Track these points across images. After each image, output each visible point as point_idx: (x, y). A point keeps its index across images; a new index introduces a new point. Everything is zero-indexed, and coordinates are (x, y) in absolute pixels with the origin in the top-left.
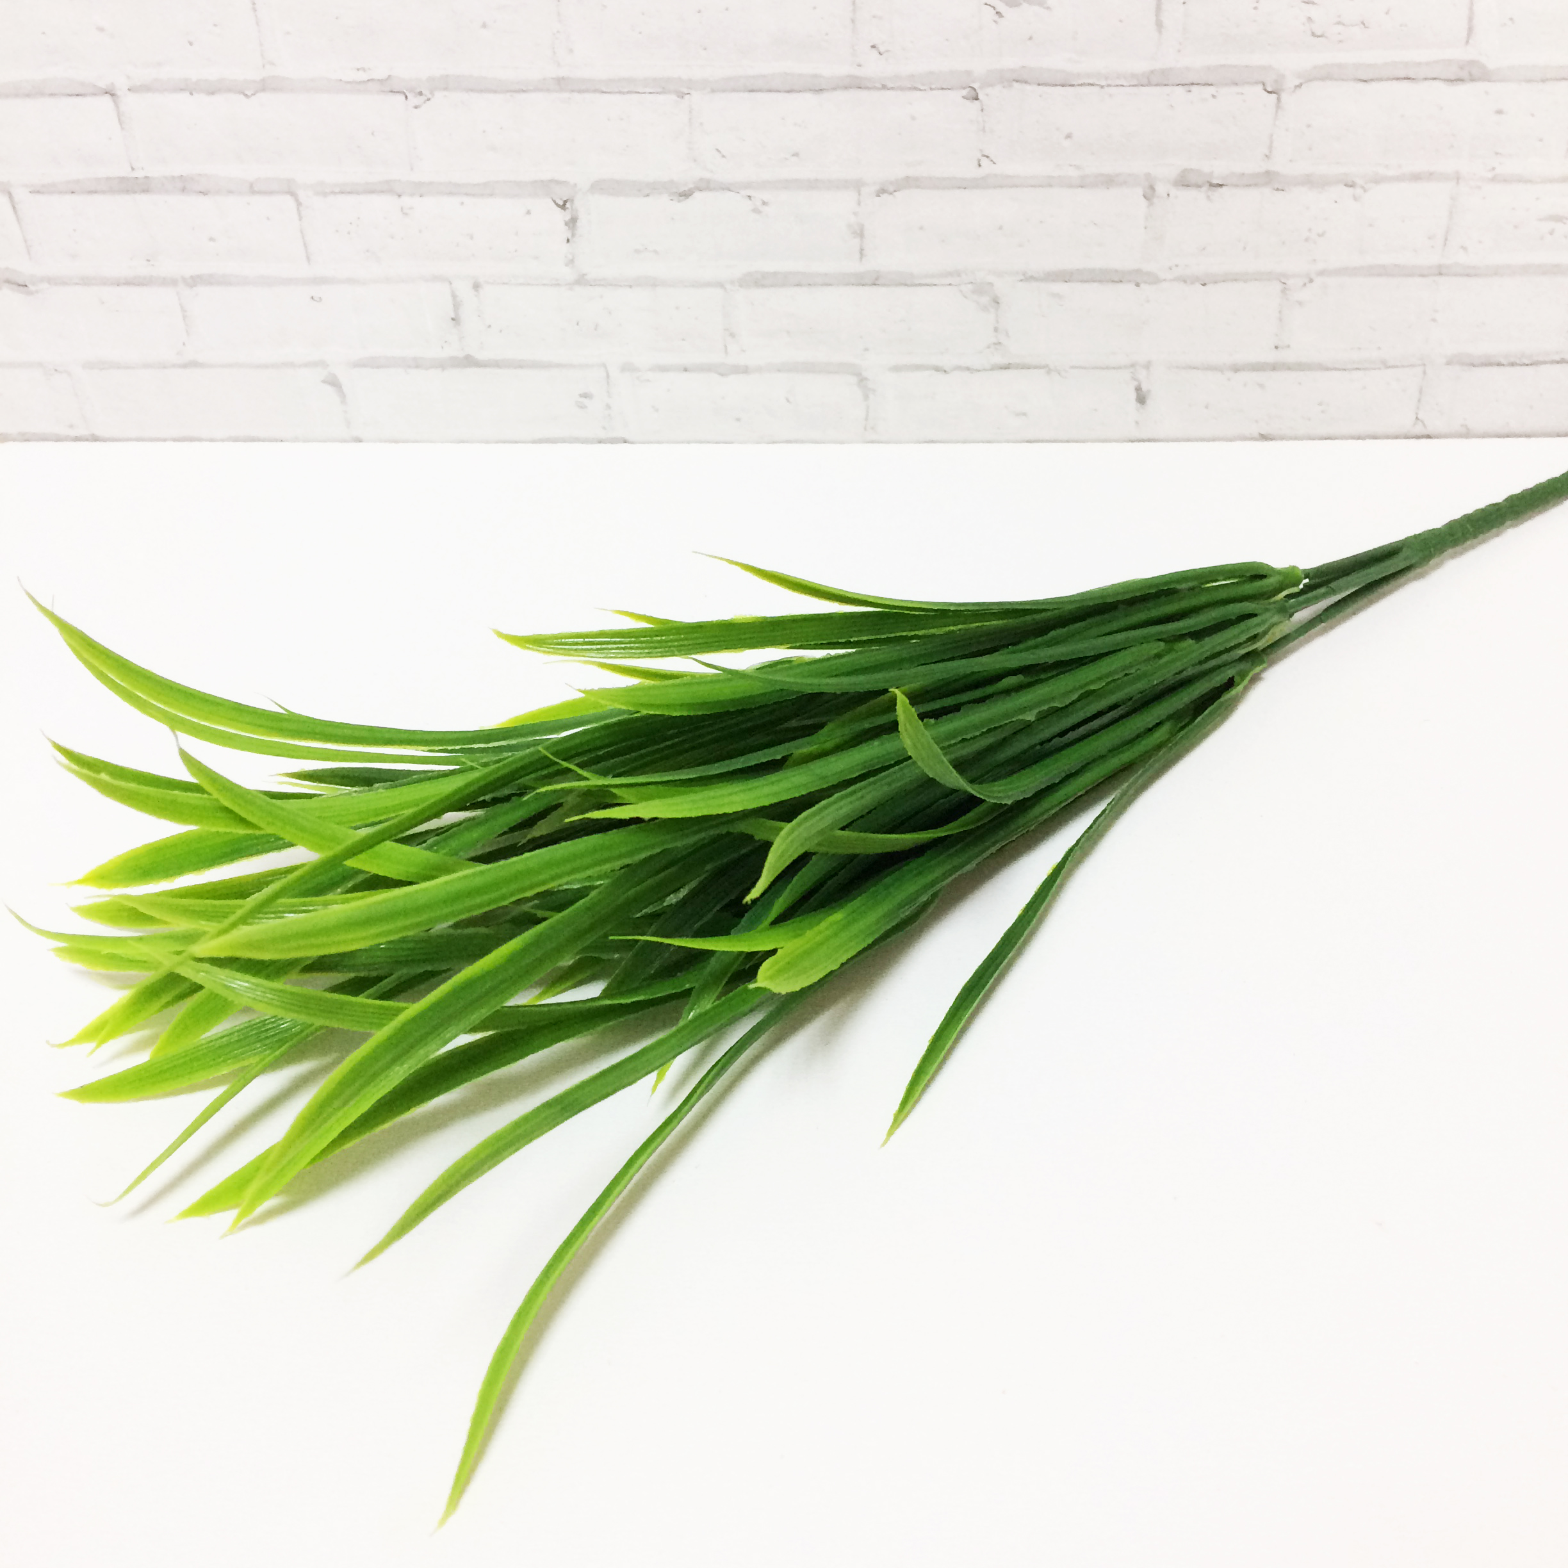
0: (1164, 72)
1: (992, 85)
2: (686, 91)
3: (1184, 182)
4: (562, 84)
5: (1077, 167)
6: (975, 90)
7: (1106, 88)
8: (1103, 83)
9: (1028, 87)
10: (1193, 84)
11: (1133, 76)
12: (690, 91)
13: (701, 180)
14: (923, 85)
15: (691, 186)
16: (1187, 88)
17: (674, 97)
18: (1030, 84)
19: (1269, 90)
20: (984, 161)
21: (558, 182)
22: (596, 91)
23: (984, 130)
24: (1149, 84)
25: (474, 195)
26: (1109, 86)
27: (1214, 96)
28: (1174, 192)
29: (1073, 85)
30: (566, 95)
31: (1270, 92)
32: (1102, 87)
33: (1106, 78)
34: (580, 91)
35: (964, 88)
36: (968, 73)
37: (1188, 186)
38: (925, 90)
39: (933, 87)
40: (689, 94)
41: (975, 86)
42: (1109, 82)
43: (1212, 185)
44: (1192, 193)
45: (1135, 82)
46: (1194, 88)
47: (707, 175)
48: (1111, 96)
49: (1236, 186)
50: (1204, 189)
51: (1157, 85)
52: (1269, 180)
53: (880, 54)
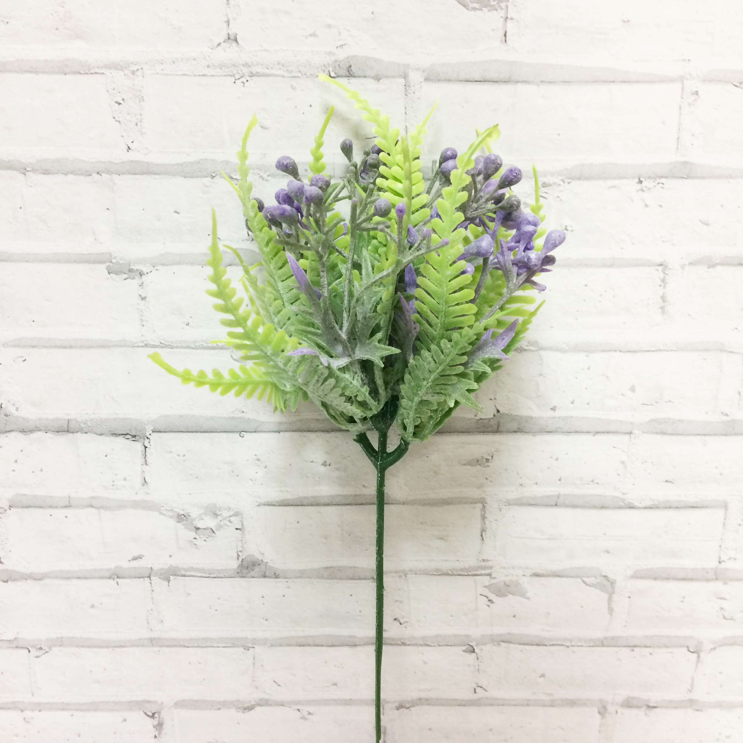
0: (613, 638)
1: (485, 644)
2: (250, 646)
3: (628, 704)
4: (153, 642)
5: (550, 695)
6: (472, 646)
7: (571, 648)
8: (568, 644)
9: (512, 646)
10: (635, 646)
11: (591, 640)
12: (254, 646)
13: (261, 699)
14: (433, 643)
15: (253, 703)
16: (631, 649)
17: (242, 649)
18: (514, 643)
19: (692, 650)
20: (478, 690)
21: (148, 702)
22: (181, 646)
23: (478, 670)
24: (603, 646)
25: (82, 710)
26: (572, 646)
27: (651, 654)
28: (620, 710)
29: (546, 645)
30: (156, 649)
31: (693, 652)
32: (568, 647)
33: (571, 641)
34: (168, 646)
35: (465, 646)
36: (467, 636)
37: (631, 707)
38: (434, 646)
39: (440, 644)
40: (254, 647)
41: (473, 644)
42: (573, 644)
43: (649, 707)
44: (634, 711)
45: (592, 644)
46: (635, 649)
47: (266, 697)
48: (574, 652)
49: (667, 707)
50: (643, 709)
51: (609, 646)
52: (691, 704)
53: (401, 624)
